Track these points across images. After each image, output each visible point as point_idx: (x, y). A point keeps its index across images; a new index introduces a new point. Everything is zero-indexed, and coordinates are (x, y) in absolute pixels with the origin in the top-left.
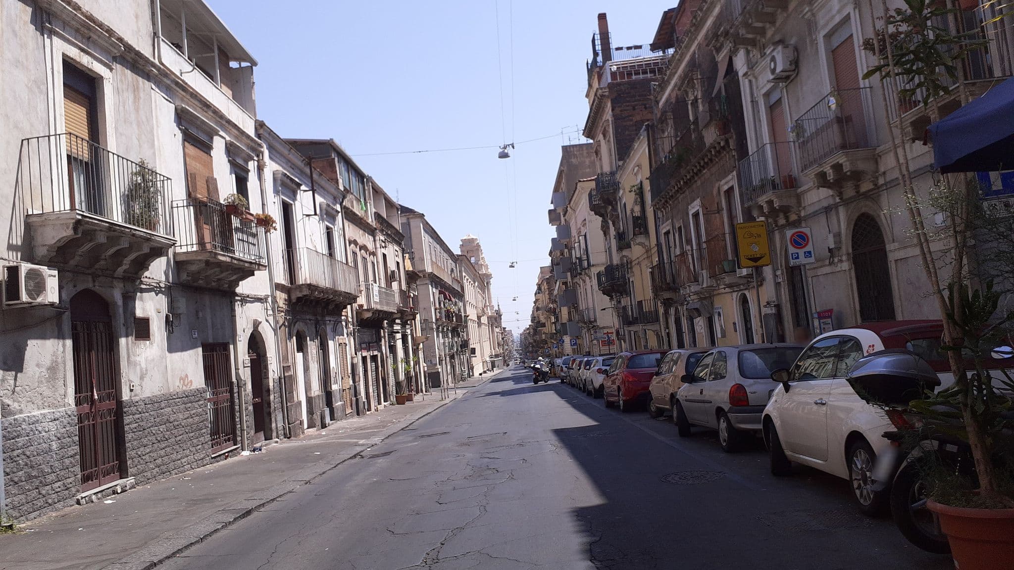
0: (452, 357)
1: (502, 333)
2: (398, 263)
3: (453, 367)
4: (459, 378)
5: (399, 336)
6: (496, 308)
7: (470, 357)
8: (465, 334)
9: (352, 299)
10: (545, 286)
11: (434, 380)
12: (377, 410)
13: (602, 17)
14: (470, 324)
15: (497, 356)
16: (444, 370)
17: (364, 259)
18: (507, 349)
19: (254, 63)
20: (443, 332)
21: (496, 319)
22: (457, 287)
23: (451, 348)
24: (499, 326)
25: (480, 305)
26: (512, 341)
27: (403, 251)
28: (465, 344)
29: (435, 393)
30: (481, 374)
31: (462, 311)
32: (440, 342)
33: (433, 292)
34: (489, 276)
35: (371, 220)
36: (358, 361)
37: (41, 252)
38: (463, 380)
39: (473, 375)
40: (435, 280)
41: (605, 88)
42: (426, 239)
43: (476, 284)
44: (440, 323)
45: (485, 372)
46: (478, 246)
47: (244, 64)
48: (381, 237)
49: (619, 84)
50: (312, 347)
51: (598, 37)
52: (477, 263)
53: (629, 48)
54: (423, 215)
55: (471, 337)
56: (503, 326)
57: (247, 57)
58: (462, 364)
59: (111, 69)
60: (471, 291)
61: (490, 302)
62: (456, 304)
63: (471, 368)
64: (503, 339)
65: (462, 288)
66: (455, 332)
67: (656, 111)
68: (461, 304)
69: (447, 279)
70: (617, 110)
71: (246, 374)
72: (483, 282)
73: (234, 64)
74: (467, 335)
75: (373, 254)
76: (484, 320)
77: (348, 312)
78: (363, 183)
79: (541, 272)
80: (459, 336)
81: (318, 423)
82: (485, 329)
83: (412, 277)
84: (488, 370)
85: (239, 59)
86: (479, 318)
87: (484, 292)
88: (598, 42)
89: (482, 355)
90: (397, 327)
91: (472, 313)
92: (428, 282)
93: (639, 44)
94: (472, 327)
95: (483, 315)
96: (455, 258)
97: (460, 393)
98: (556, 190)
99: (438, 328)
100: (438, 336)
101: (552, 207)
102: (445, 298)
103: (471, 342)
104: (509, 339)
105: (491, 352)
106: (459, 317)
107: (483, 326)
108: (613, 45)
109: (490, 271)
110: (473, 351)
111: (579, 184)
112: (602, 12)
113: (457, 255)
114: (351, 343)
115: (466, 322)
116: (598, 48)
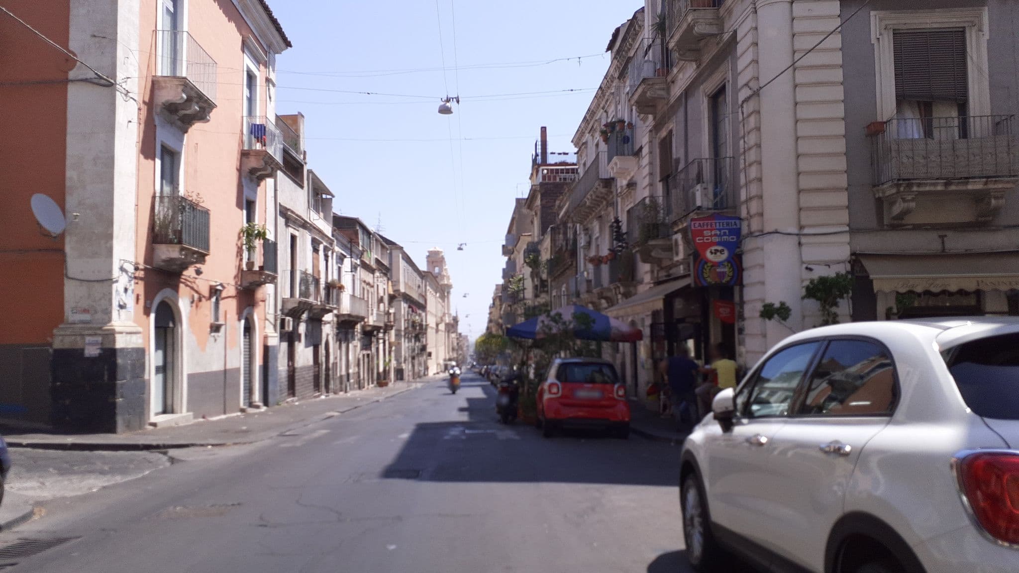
0: (413, 358)
1: (457, 339)
2: (384, 289)
3: (413, 366)
4: (417, 376)
5: (381, 341)
6: (454, 314)
7: (427, 359)
8: (424, 340)
9: (363, 319)
10: (498, 302)
11: (400, 374)
12: (368, 389)
13: (544, 130)
14: (429, 330)
15: (450, 360)
16: (406, 367)
17: (368, 291)
18: (461, 354)
19: (333, 196)
20: (408, 338)
21: (452, 326)
22: (421, 301)
23: (413, 350)
24: (455, 331)
25: (440, 315)
26: (468, 346)
27: (388, 279)
28: (424, 348)
29: (400, 384)
30: (434, 374)
31: (424, 320)
32: (405, 345)
33: (404, 306)
34: (449, 287)
35: (373, 264)
36: (361, 356)
37: (286, 311)
38: (420, 377)
39: (427, 375)
40: (407, 298)
41: (537, 185)
42: (402, 264)
43: (438, 295)
44: (407, 331)
45: (438, 373)
46: (443, 258)
47: (329, 197)
48: (377, 274)
49: (547, 184)
50: (344, 346)
51: (539, 143)
52: (439, 274)
53: (560, 154)
54: (402, 248)
55: (429, 341)
56: (459, 331)
57: (330, 194)
58: (420, 364)
59: (298, 231)
60: (433, 302)
61: (448, 309)
62: (420, 315)
63: (427, 368)
64: (458, 344)
65: (426, 301)
66: (417, 338)
67: (557, 219)
68: (423, 314)
69: (415, 296)
70: (544, 202)
71: (324, 359)
72: (444, 291)
73: (324, 196)
74: (426, 340)
75: (373, 287)
76: (442, 327)
77: (358, 327)
78: (370, 238)
79: (497, 289)
80: (419, 341)
81: (344, 389)
82: (442, 335)
83: (392, 298)
84: (441, 371)
85: (326, 194)
86: (437, 325)
87: (444, 301)
88: (539, 147)
89: (437, 358)
90: (381, 335)
91: (431, 321)
92: (401, 299)
93: (567, 152)
94: (431, 333)
95: (441, 323)
96: (422, 275)
97: (419, 385)
98: (509, 231)
99: (405, 335)
100: (405, 341)
101: (504, 243)
102: (413, 311)
103: (428, 347)
104: (464, 344)
105: (445, 356)
106: (421, 325)
107: (440, 333)
108: (549, 150)
109: (451, 282)
110: (430, 354)
111: (522, 237)
112: (544, 126)
113: (424, 272)
114: (359, 345)
115: (426, 329)
116: (539, 151)
